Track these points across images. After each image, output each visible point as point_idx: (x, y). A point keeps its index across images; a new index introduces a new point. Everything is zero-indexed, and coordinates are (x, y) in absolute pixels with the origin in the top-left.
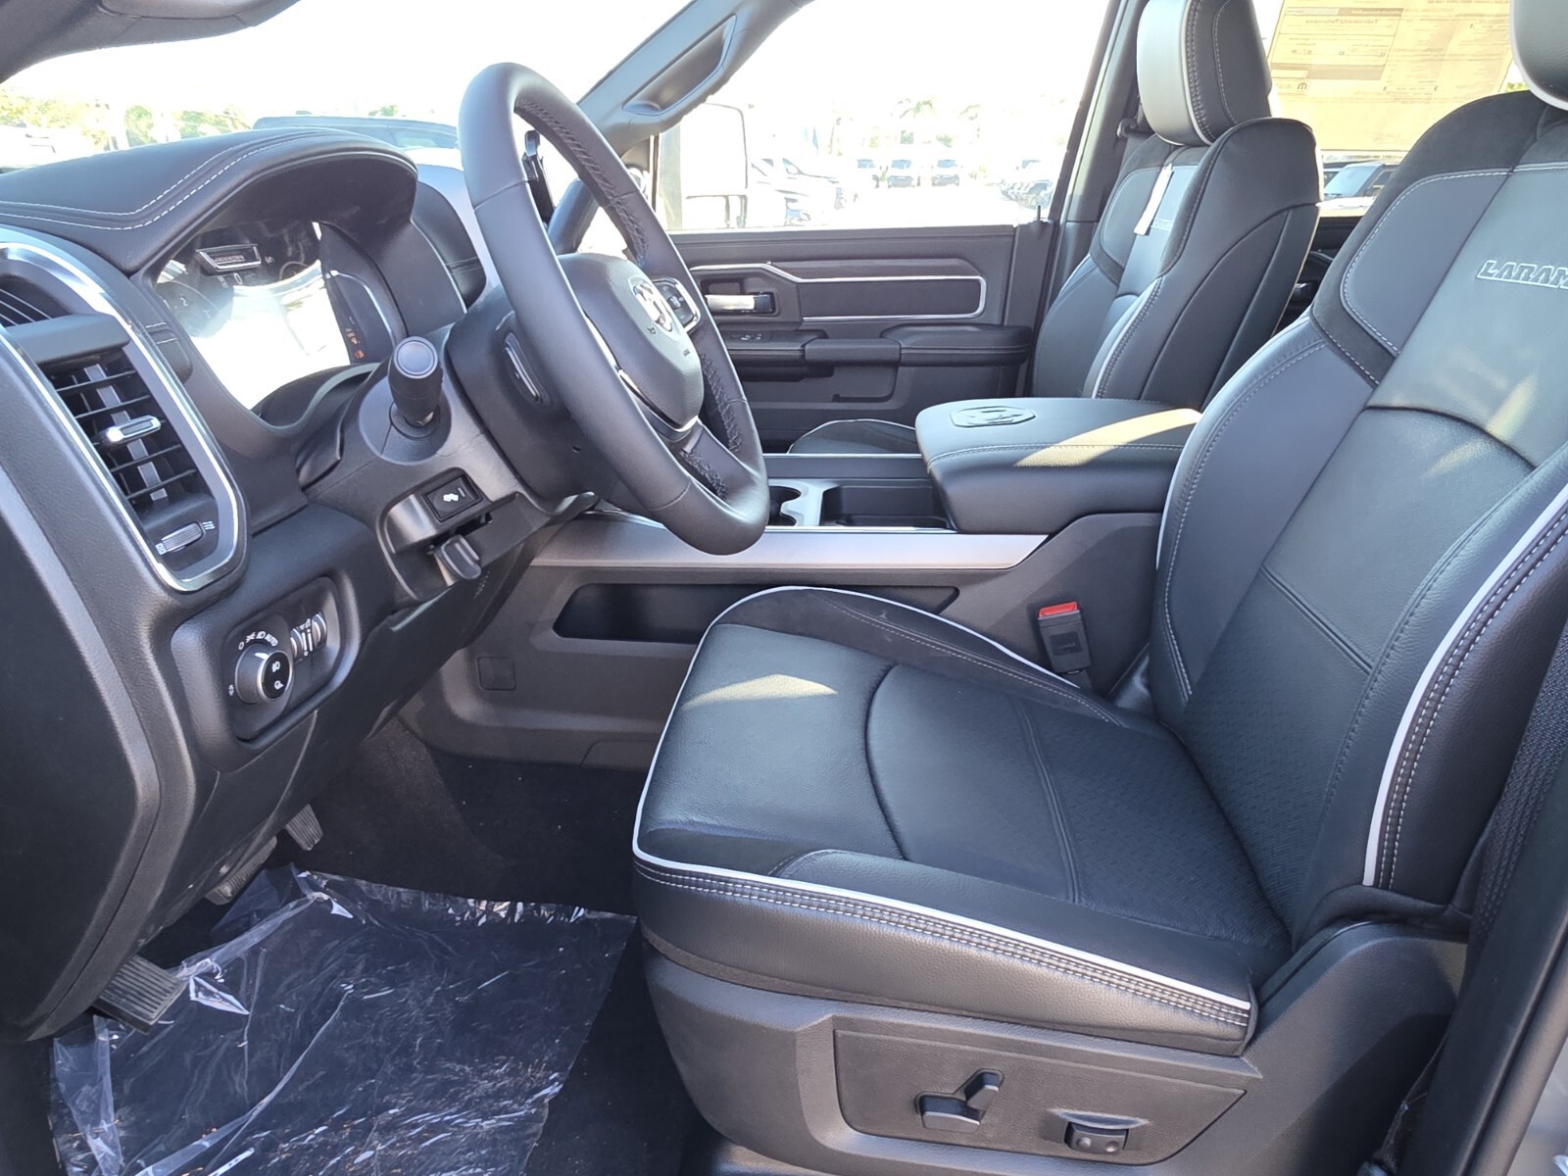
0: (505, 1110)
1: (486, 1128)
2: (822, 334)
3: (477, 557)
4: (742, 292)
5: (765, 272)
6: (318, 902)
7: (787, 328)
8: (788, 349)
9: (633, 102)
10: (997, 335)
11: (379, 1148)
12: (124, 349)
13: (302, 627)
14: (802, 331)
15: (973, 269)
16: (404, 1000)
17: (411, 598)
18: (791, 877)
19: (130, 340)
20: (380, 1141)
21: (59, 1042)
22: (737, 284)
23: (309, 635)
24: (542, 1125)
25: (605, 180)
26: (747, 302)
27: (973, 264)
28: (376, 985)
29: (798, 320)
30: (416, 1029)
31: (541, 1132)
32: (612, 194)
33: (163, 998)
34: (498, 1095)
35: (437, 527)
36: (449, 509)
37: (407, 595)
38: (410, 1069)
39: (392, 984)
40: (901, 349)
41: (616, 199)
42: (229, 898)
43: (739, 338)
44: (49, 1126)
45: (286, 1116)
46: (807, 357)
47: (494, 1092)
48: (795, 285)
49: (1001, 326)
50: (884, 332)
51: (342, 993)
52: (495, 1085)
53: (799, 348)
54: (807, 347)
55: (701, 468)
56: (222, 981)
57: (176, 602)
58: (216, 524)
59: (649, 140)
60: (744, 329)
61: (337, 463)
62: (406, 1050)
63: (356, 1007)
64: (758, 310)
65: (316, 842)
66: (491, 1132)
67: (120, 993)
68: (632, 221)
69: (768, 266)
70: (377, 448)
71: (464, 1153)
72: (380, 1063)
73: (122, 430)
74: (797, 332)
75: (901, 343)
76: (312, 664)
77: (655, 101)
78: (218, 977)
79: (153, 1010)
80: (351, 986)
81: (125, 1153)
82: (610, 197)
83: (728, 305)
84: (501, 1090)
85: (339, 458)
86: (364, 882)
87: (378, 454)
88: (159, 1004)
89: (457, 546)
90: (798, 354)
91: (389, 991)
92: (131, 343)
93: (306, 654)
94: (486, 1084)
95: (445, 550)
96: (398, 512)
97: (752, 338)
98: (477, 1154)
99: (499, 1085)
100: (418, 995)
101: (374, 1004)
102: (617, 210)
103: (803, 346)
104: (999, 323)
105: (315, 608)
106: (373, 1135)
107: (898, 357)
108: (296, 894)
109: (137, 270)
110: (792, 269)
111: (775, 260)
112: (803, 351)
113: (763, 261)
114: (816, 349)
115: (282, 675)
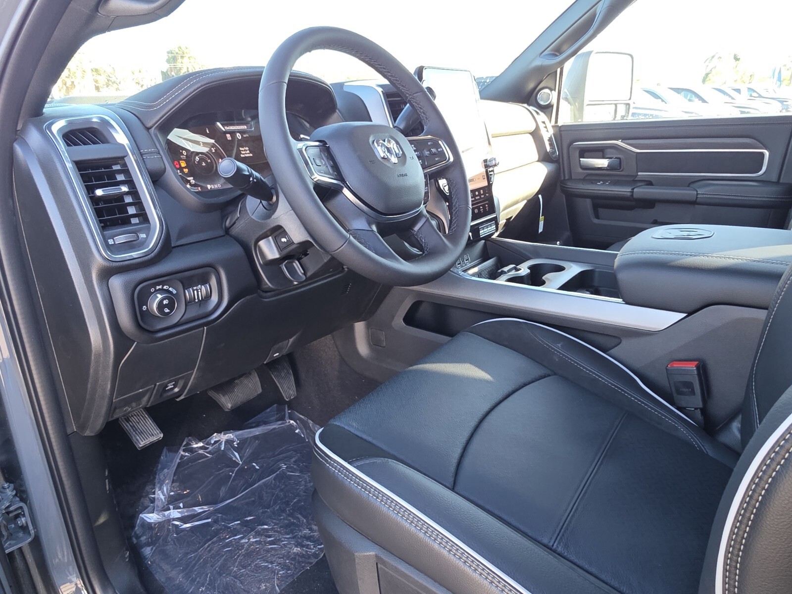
0: (307, 546)
1: (295, 551)
2: (649, 183)
3: (303, 272)
4: (603, 157)
5: (617, 146)
6: (291, 425)
7: (627, 179)
8: (625, 190)
9: (545, 53)
10: (774, 189)
11: (251, 540)
12: (125, 158)
13: (195, 288)
14: (636, 180)
15: (761, 145)
16: (301, 480)
17: (269, 286)
18: (357, 468)
19: (127, 155)
20: (253, 537)
21: (166, 449)
22: (601, 153)
23: (200, 293)
24: (317, 560)
25: (403, 86)
26: (603, 163)
27: (759, 141)
28: (295, 469)
29: (634, 174)
30: (298, 495)
31: (314, 563)
32: (408, 93)
33: (150, 437)
34: (309, 538)
35: (280, 254)
36: (284, 246)
37: (267, 284)
38: (284, 511)
39: (301, 472)
40: (697, 194)
41: (411, 97)
42: (229, 409)
43: (596, 183)
44: (105, 474)
45: (230, 512)
46: (635, 196)
47: (309, 536)
48: (635, 154)
49: (778, 183)
50: (691, 183)
51: (280, 468)
52: (310, 533)
53: (630, 190)
54: (635, 190)
55: (421, 240)
56: (236, 446)
57: (106, 264)
58: (147, 236)
59: (556, 71)
60: (601, 178)
61: (238, 218)
62: (287, 503)
63: (282, 477)
64: (610, 167)
65: (292, 398)
66: (297, 554)
67: (135, 429)
68: (420, 108)
69: (619, 142)
70: (251, 212)
71: (280, 558)
72: (275, 503)
73: (103, 190)
74: (634, 181)
75: (698, 190)
76: (200, 305)
77: (558, 51)
78: (235, 443)
79: (143, 440)
80: (285, 466)
81: (168, 501)
82: (407, 95)
83: (597, 165)
84: (311, 537)
85: (239, 216)
86: (312, 422)
87: (250, 215)
88: (147, 439)
89: (294, 264)
90: (629, 194)
91: (299, 474)
92: (128, 156)
93: (197, 301)
94: (307, 531)
95: (285, 265)
96: (262, 244)
97: (603, 183)
98: (284, 561)
99: (312, 534)
100: (308, 480)
101: (290, 477)
102: (412, 102)
103: (633, 189)
104: (776, 181)
105: (205, 281)
106: (253, 533)
107: (695, 199)
108: (282, 418)
109: (151, 128)
110: (633, 144)
111: (624, 139)
112: (632, 192)
113: (617, 139)
114: (641, 191)
115: (171, 306)
